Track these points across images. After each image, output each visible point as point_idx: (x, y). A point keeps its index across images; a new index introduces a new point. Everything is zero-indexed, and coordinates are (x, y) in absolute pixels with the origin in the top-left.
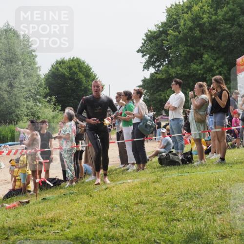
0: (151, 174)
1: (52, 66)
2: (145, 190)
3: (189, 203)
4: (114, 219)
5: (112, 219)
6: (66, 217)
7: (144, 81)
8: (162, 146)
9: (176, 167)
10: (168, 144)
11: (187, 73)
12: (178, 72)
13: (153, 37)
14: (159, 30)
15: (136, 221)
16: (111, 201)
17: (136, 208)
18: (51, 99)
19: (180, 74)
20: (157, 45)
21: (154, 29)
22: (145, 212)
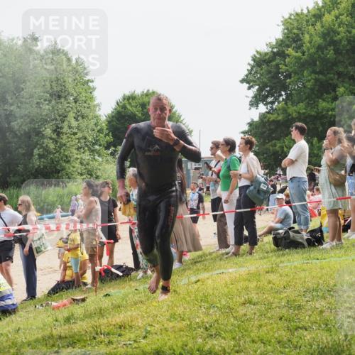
0: (262, 261)
1: (117, 103)
2: (255, 284)
3: (321, 304)
4: (211, 326)
5: (208, 326)
6: (140, 322)
7: (250, 124)
8: (277, 220)
9: (299, 250)
10: (287, 216)
11: (313, 113)
12: (301, 111)
13: (264, 61)
14: (272, 52)
15: (243, 329)
16: (205, 299)
17: (242, 311)
18: (115, 151)
19: (304, 113)
20: (270, 72)
21: (265, 49)
22: (256, 317)
